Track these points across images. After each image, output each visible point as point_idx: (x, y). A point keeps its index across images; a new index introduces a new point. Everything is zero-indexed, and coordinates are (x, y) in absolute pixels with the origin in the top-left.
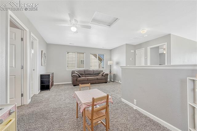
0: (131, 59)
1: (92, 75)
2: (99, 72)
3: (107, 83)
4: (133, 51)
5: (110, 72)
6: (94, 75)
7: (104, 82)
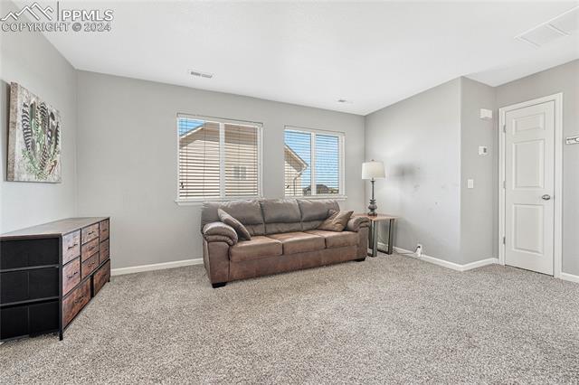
0: (481, 148)
1: (297, 226)
2: (325, 211)
3: (363, 260)
4: (486, 113)
5: (372, 209)
6: (306, 225)
7: (355, 257)
